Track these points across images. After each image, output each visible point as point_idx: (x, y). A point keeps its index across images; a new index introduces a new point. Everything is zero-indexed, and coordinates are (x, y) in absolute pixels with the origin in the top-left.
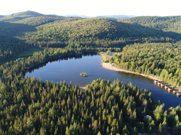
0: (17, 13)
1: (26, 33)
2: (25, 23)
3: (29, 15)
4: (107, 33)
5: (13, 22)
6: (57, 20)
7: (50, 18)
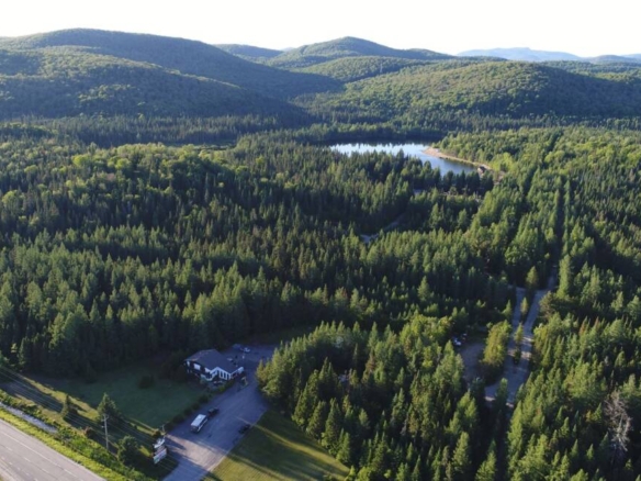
0: (316, 45)
1: (318, 95)
2: (325, 73)
3: (347, 52)
4: (511, 101)
5: (297, 70)
6: (410, 65)
7: (392, 58)
